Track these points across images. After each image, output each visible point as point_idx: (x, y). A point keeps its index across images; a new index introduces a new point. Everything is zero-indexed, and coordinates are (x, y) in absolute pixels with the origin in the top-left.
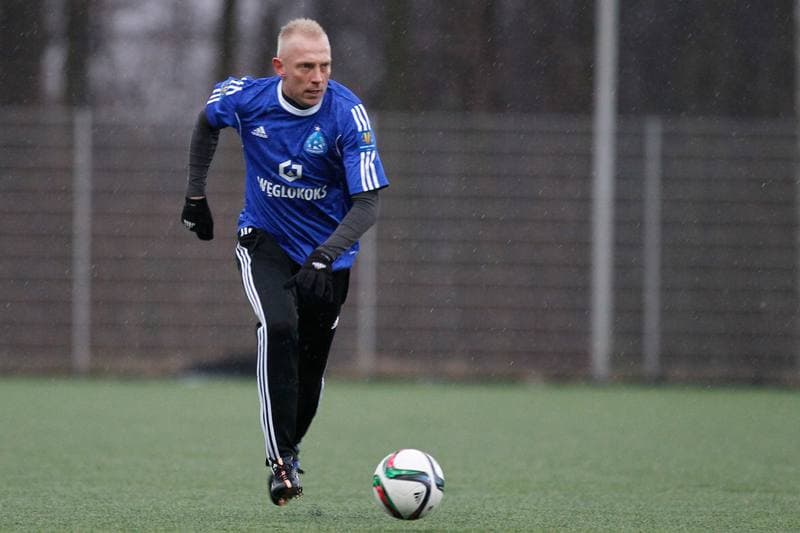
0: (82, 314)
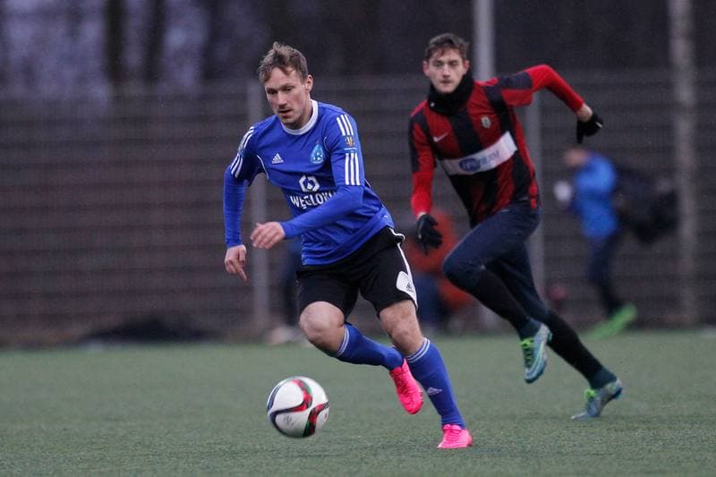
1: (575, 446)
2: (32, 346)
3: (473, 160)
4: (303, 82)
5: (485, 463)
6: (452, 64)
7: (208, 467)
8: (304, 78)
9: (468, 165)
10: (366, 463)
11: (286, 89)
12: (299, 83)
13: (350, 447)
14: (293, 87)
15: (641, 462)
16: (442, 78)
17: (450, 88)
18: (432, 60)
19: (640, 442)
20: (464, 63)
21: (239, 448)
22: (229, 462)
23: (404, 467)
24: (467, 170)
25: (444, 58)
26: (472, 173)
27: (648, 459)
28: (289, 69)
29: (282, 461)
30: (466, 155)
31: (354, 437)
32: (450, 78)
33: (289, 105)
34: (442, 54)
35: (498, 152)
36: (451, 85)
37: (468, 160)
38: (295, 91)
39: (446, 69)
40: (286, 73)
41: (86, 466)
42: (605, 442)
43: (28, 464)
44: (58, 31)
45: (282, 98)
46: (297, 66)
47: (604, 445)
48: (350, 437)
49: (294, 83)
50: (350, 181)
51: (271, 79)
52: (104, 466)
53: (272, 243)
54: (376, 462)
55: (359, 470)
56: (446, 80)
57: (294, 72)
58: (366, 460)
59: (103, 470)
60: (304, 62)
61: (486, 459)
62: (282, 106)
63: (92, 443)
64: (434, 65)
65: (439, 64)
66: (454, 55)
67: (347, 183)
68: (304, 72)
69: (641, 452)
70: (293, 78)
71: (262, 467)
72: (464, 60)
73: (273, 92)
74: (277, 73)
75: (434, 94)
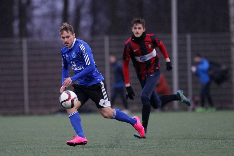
0: (26, 97)
1: (201, 144)
2: (41, 114)
3: (145, 57)
4: (72, 35)
5: (175, 149)
6: (139, 28)
7: (93, 150)
8: (73, 34)
9: (143, 59)
10: (140, 149)
11: (67, 37)
12: (71, 35)
13: (134, 145)
14: (70, 37)
15: (221, 149)
16: (136, 33)
17: (138, 36)
18: (134, 27)
19: (221, 143)
20: (143, 28)
21: (102, 144)
22: (99, 149)
23: (151, 151)
24: (142, 60)
25: (137, 27)
26: (144, 61)
27: (223, 148)
28: (69, 31)
29: (114, 149)
30: (143, 55)
31: (136, 141)
32: (139, 33)
33: (68, 42)
34: (136, 25)
35: (152, 55)
36: (139, 35)
37: (143, 57)
38: (70, 38)
39: (137, 30)
40: (68, 32)
41: (57, 150)
42: (210, 143)
43: (39, 149)
44: (48, 21)
45: (66, 40)
46: (71, 30)
47: (210, 144)
48: (134, 141)
49: (70, 35)
50: (87, 64)
51: (63, 34)
52: (62, 150)
53: (69, 85)
54: (142, 149)
55: (137, 151)
56: (137, 33)
57: (70, 32)
58: (140, 148)
59: (61, 151)
60: (73, 29)
61: (175, 148)
62: (66, 42)
63: (58, 143)
64: (134, 29)
65: (136, 28)
66: (140, 26)
67: (87, 65)
68: (73, 32)
69: (221, 146)
70: (70, 34)
71: (109, 150)
72: (143, 27)
73: (63, 38)
74: (65, 32)
75: (134, 37)
